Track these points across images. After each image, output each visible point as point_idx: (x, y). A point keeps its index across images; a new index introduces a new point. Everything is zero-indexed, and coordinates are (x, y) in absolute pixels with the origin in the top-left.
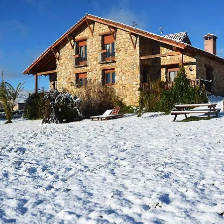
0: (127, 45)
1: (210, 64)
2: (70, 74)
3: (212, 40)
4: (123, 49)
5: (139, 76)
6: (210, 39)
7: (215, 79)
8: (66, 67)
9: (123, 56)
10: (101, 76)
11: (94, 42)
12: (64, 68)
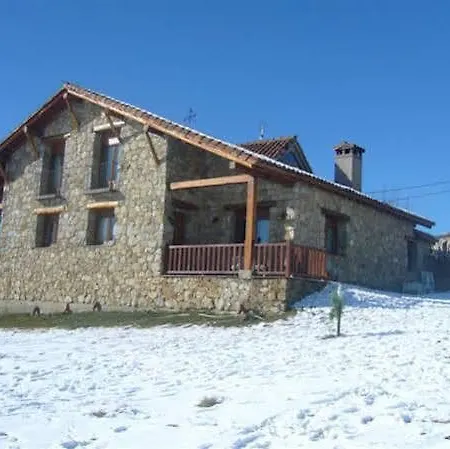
0: (143, 155)
1: (339, 209)
2: (28, 216)
3: (351, 154)
4: (133, 166)
5: (162, 227)
6: (347, 151)
7: (352, 243)
8: (21, 199)
9: (132, 181)
10: (86, 223)
11: (79, 146)
12: (16, 200)
